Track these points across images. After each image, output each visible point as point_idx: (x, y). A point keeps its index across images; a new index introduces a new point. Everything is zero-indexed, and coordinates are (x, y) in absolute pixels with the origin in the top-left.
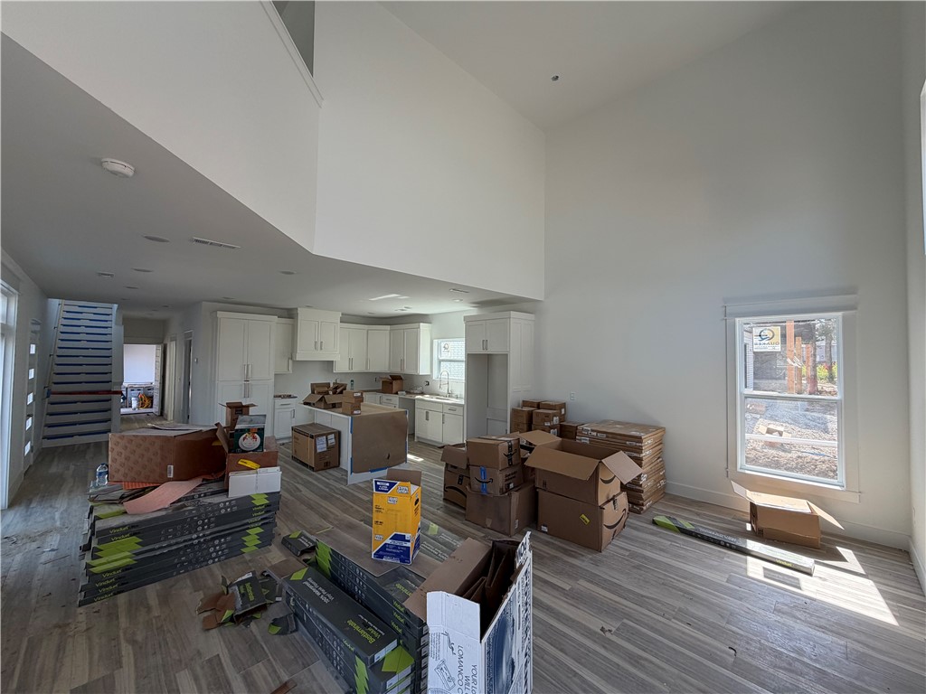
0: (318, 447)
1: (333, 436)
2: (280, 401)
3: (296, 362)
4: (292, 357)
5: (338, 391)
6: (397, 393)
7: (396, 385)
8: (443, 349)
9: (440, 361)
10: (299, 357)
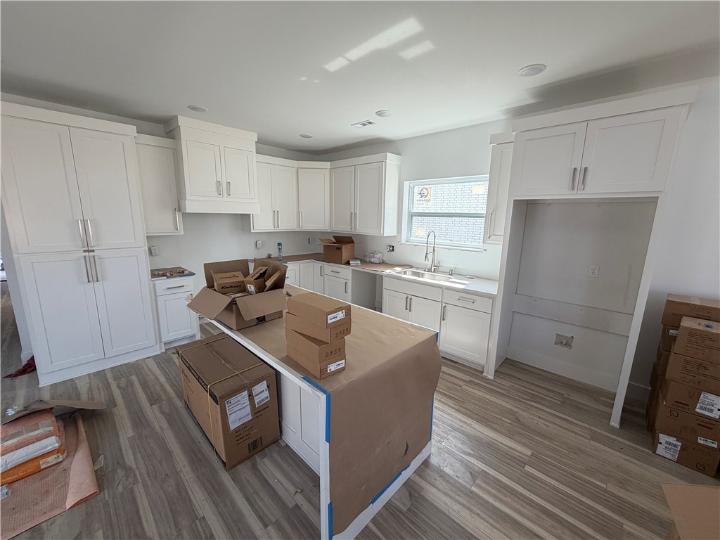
0: (231, 419)
1: (263, 386)
2: (163, 283)
3: (186, 216)
4: (179, 207)
5: (269, 283)
6: (348, 263)
7: (346, 251)
8: (417, 197)
9: (412, 215)
10: (191, 207)
